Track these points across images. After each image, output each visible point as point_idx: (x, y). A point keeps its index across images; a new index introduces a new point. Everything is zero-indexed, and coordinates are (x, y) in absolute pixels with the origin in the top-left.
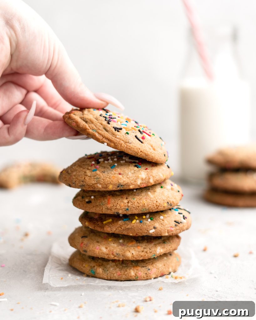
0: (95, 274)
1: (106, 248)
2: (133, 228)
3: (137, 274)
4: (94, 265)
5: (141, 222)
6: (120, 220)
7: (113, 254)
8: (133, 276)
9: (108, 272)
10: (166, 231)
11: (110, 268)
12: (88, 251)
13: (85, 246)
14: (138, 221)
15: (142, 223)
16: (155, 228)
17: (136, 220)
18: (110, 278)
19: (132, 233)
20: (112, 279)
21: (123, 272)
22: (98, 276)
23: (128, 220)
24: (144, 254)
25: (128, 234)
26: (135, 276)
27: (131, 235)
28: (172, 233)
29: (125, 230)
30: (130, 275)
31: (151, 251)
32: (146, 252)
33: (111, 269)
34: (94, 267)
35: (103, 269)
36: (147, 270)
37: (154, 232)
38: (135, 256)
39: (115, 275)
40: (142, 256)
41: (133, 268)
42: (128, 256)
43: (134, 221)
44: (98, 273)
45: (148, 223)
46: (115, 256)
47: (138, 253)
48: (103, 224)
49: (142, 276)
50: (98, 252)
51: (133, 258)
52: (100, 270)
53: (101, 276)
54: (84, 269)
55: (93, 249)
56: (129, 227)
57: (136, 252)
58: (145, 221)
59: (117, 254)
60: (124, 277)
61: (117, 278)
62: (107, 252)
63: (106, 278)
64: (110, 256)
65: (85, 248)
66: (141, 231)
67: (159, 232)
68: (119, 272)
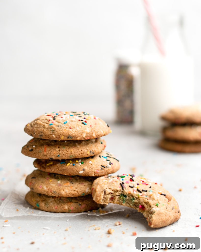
0: (39, 207)
1: (47, 187)
2: (67, 169)
3: (70, 208)
4: (39, 200)
5: (73, 165)
6: (58, 163)
7: (51, 192)
8: (67, 209)
9: (48, 206)
10: (93, 173)
11: (50, 202)
12: (34, 188)
13: (32, 184)
14: (71, 164)
15: (75, 166)
16: (84, 170)
17: (70, 163)
18: (50, 210)
19: (66, 173)
20: (51, 211)
21: (59, 206)
22: (41, 209)
23: (64, 163)
24: (75, 193)
25: (63, 174)
26: (68, 210)
27: (66, 174)
28: (98, 175)
29: (61, 171)
30: (64, 209)
31: (81, 190)
32: (77, 191)
33: (51, 204)
34: (39, 201)
35: (45, 204)
36: (78, 205)
37: (82, 173)
38: (68, 194)
39: (53, 208)
40: (73, 194)
41: (67, 204)
42: (63, 193)
43: (68, 164)
44: (41, 206)
45: (79, 166)
46: (53, 194)
47: (70, 191)
48: (46, 166)
49: (74, 210)
50: (40, 190)
51: (66, 195)
52: (42, 205)
53: (43, 209)
54: (32, 202)
55: (37, 187)
56: (64, 168)
57: (69, 191)
58: (77, 165)
59: (54, 192)
60: (60, 210)
61: (55, 210)
62: (47, 190)
63: (47, 211)
64: (49, 193)
65: (32, 186)
66: (73, 172)
67: (87, 173)
68: (56, 207)
